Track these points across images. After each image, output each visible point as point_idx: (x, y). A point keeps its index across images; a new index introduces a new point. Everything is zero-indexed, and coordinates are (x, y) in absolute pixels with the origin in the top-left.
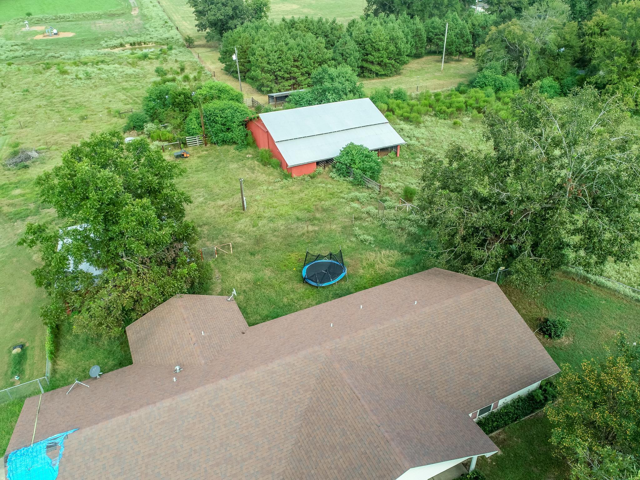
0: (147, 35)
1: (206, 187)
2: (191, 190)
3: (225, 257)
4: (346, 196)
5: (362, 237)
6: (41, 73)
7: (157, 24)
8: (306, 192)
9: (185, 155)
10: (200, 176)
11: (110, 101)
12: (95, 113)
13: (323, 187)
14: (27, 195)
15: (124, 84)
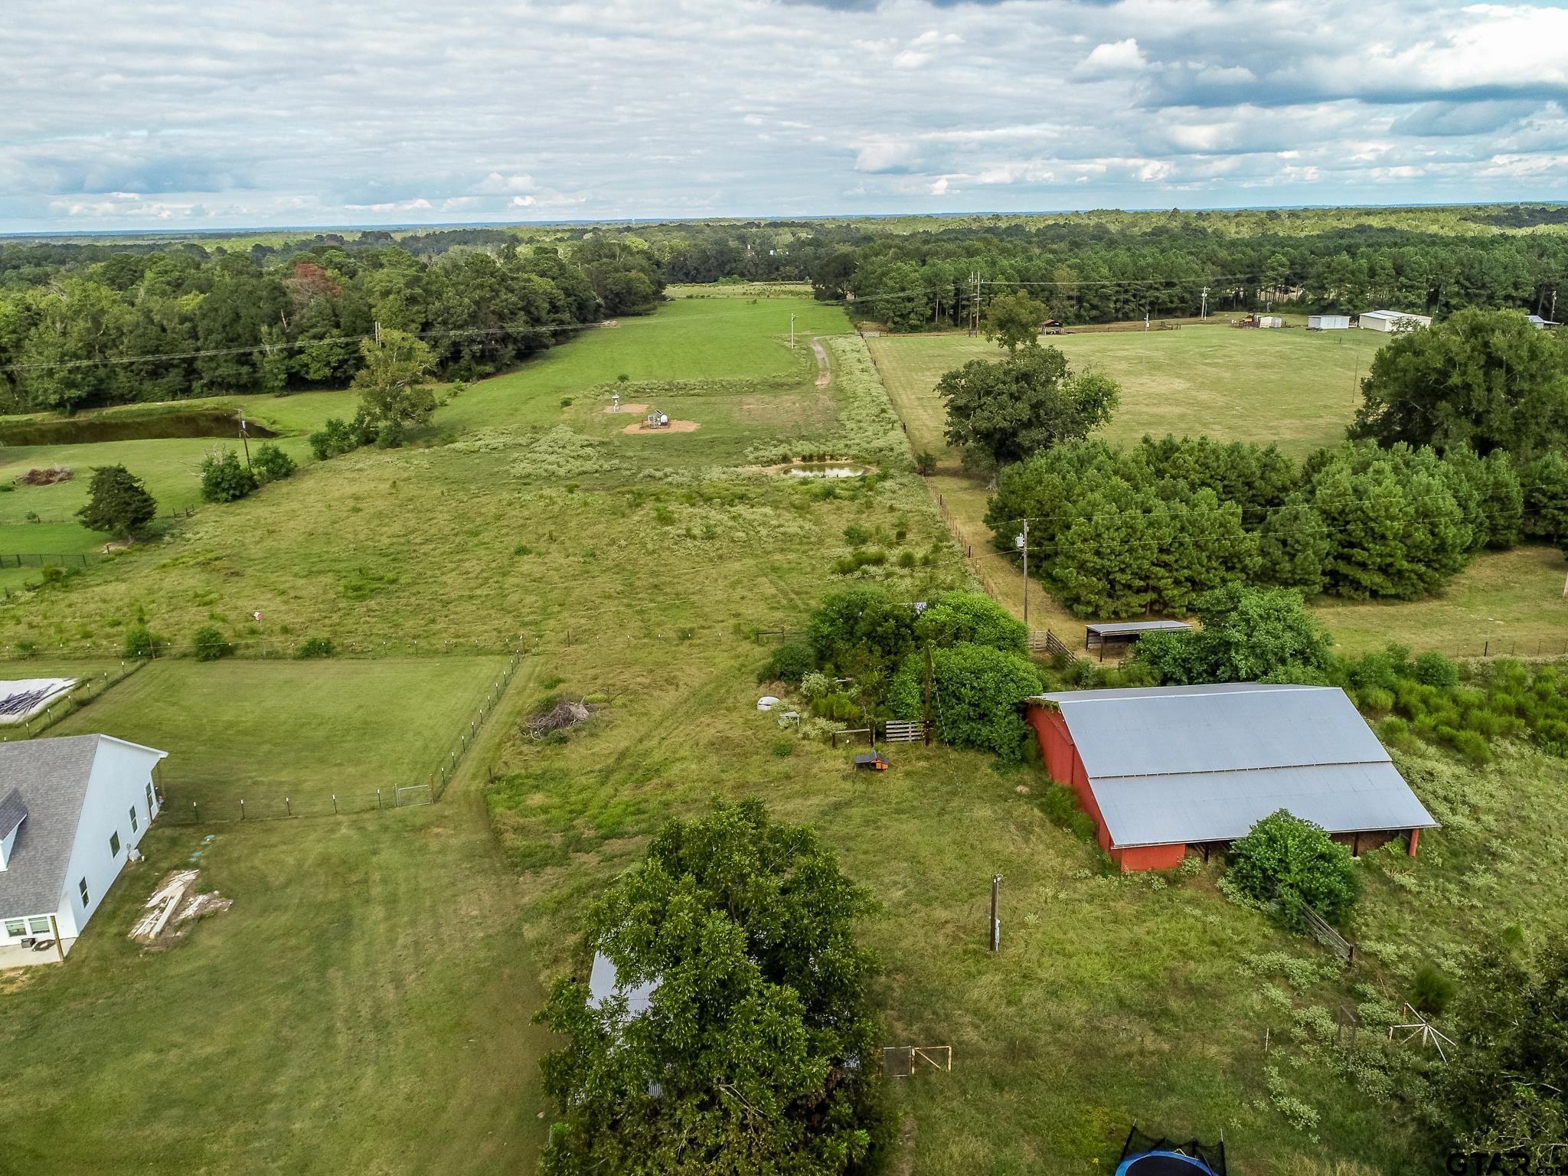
0: (841, 437)
1: (913, 859)
2: (880, 863)
3: (933, 1078)
4: (1254, 958)
5: (1284, 1103)
6: (623, 515)
7: (864, 413)
8: (1150, 925)
9: (878, 766)
10: (904, 827)
11: (743, 598)
12: (709, 623)
13: (1196, 919)
14: (554, 811)
15: (778, 556)
